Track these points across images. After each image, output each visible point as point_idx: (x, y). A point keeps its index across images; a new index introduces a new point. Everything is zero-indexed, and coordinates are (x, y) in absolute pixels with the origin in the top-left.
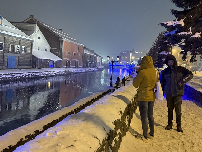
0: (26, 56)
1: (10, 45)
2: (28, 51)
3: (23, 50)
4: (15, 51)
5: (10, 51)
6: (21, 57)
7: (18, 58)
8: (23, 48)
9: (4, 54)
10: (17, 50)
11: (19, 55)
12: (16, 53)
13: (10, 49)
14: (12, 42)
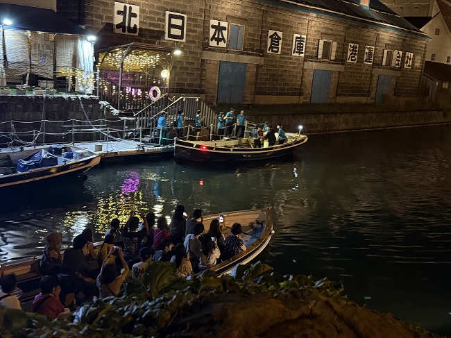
0: (411, 75)
1: (386, 51)
2: (416, 64)
3: (407, 62)
4: (393, 65)
5: (384, 64)
6: (401, 77)
7: (397, 79)
8: (408, 57)
9: (371, 71)
10: (397, 62)
11: (399, 74)
12: (393, 69)
13: (384, 60)
14: (389, 45)
